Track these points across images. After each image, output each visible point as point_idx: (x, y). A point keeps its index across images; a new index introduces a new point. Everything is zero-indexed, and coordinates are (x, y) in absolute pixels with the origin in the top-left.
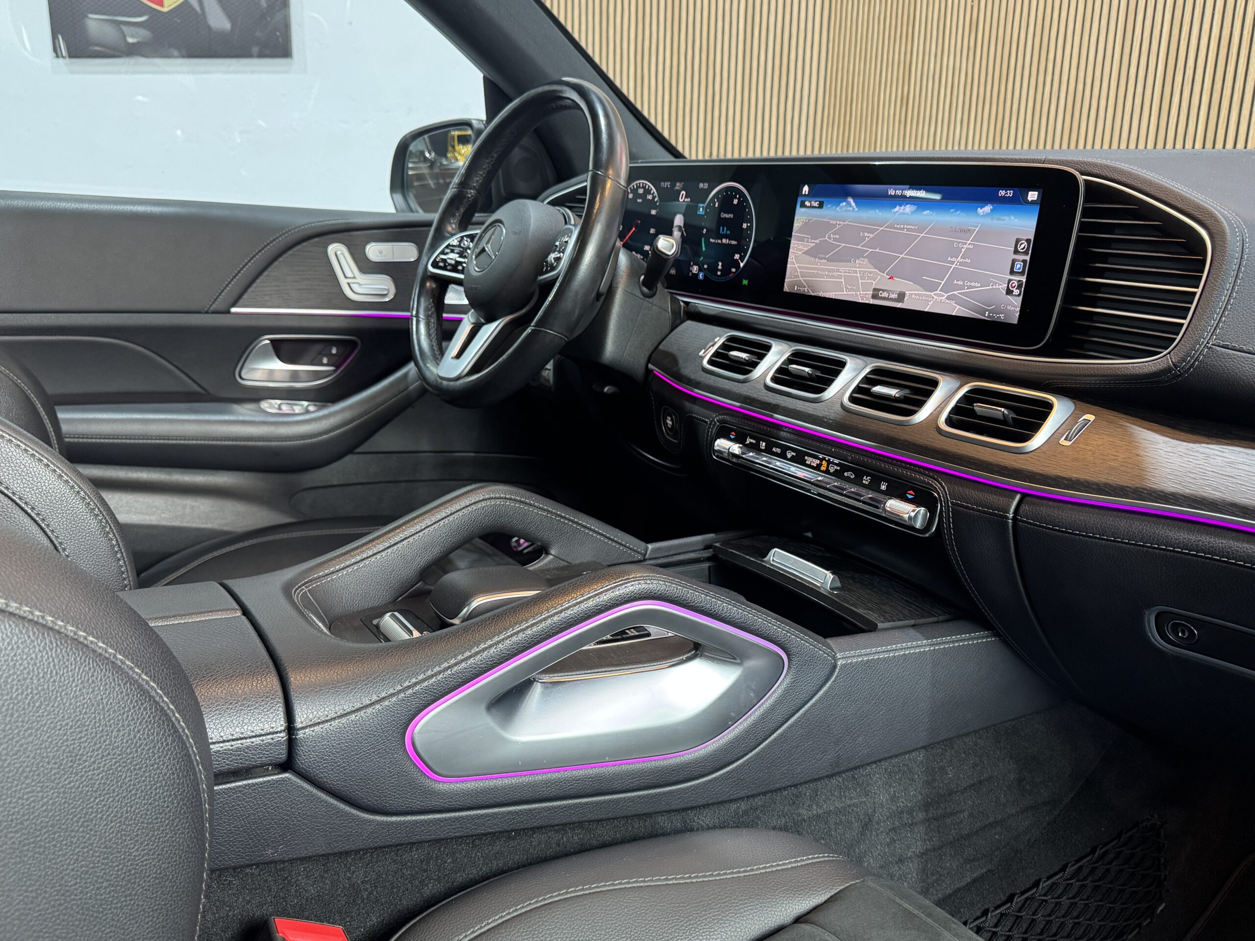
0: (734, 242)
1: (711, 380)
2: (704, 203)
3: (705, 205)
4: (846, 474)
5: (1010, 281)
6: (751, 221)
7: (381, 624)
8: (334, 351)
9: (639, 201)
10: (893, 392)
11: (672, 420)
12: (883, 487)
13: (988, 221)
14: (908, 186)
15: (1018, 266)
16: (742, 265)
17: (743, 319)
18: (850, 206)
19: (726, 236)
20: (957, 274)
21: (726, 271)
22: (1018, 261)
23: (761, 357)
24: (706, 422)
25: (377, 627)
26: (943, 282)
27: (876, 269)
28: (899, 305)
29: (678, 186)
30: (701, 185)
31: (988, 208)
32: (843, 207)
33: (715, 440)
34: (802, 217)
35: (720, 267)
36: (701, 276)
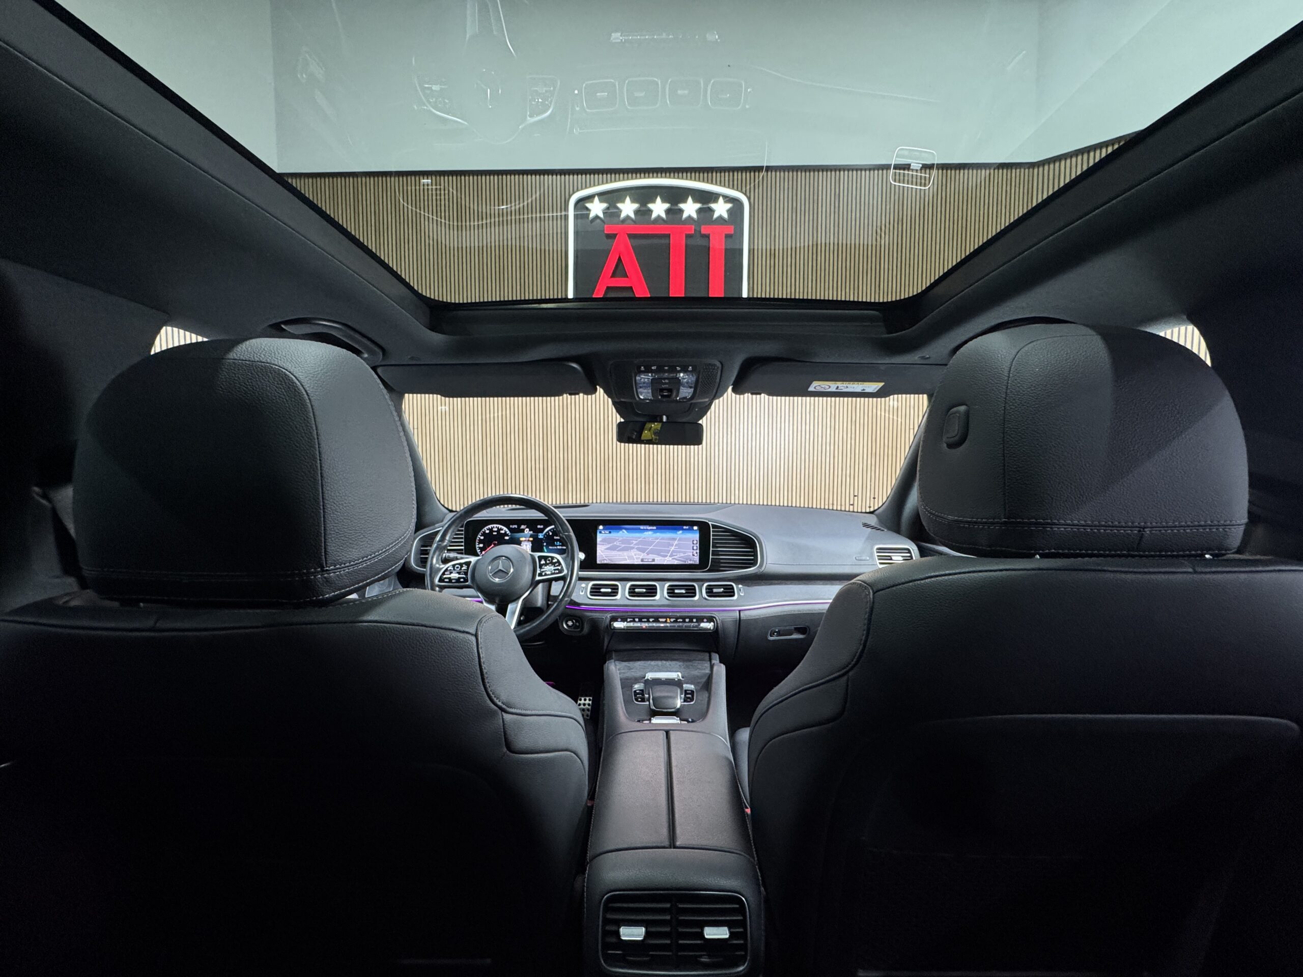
1: (596, 602)
4: (679, 620)
5: (693, 553)
10: (681, 591)
13: (682, 535)
14: (648, 526)
17: (594, 576)
18: (624, 532)
19: (559, 545)
20: (673, 551)
22: (695, 546)
23: (616, 589)
24: (605, 618)
26: (668, 555)
27: (641, 552)
28: (653, 563)
29: (523, 527)
30: (539, 527)
31: (681, 532)
32: (621, 533)
33: (612, 624)
34: (600, 537)
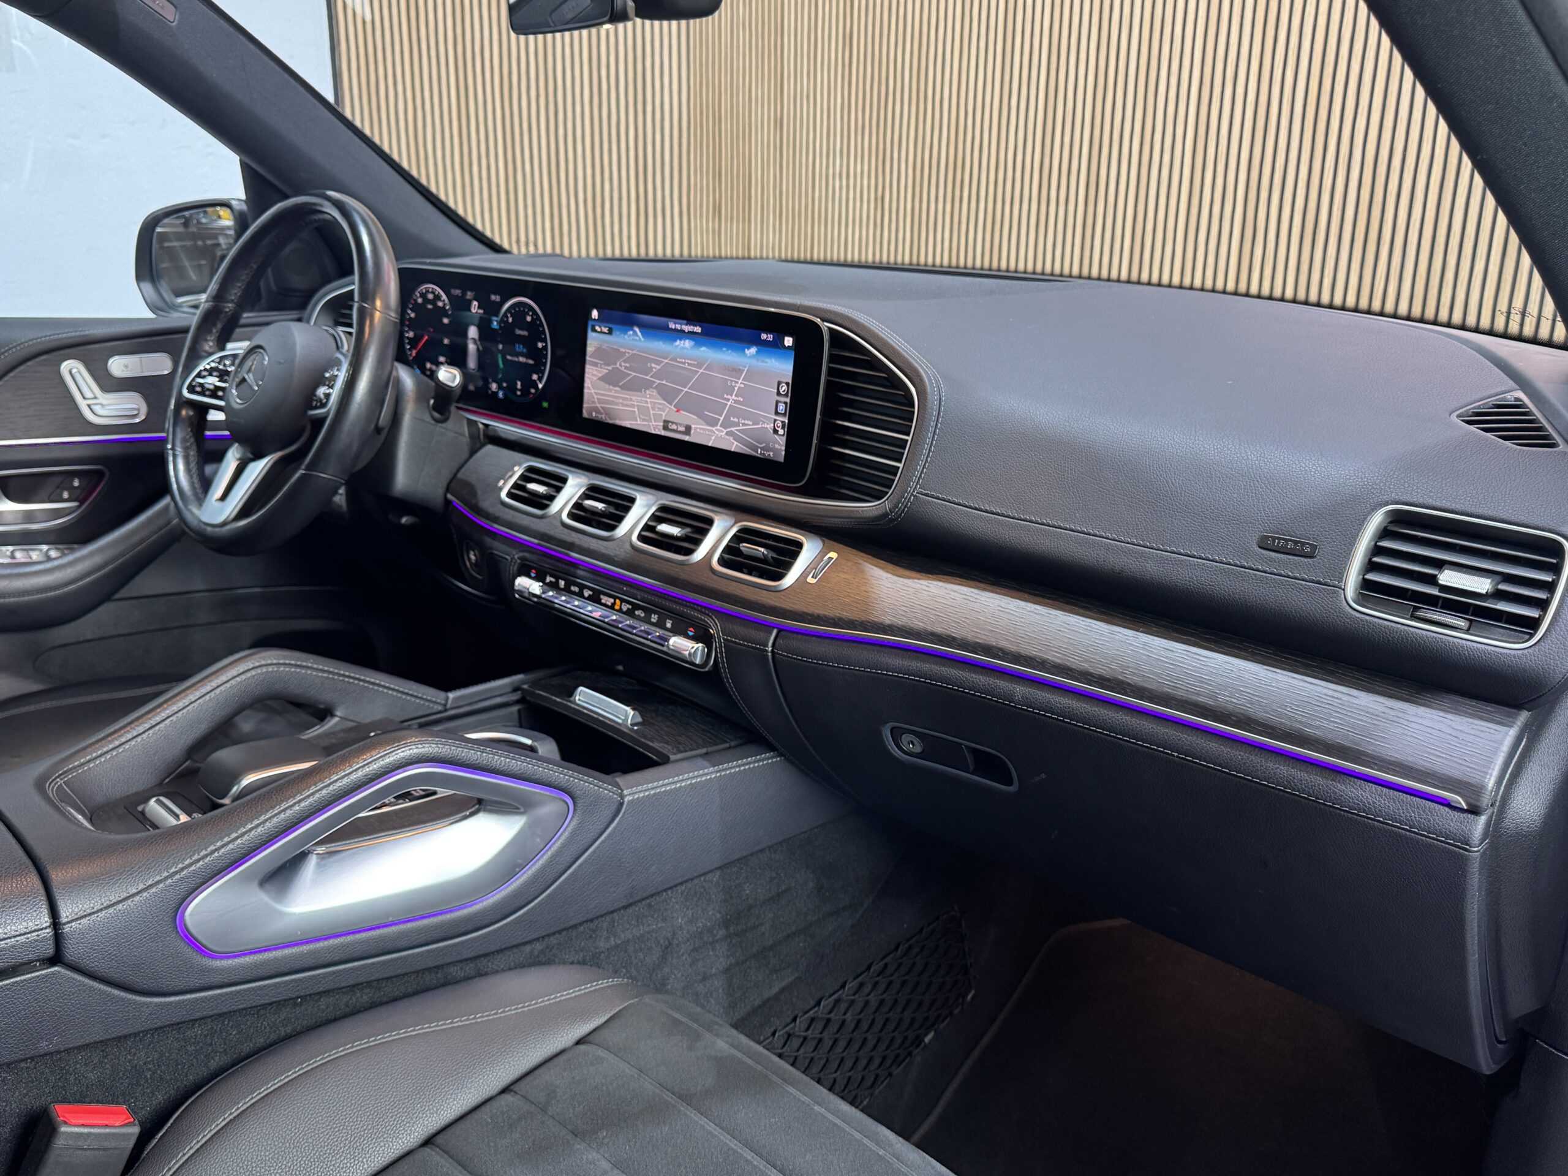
0: (531, 362)
1: (509, 515)
2: (497, 316)
3: (498, 319)
4: (637, 613)
5: (775, 420)
6: (545, 341)
7: (147, 810)
8: (76, 483)
9: (430, 307)
10: (675, 531)
11: (475, 555)
12: (669, 625)
13: (753, 362)
14: (685, 322)
15: (781, 407)
16: (540, 386)
17: (542, 446)
18: (637, 335)
19: (522, 355)
20: (733, 411)
21: (525, 391)
22: (781, 402)
23: (559, 490)
24: (507, 559)
25: (143, 813)
26: (722, 419)
27: (665, 400)
28: (687, 438)
29: (469, 295)
30: (493, 297)
31: (753, 350)
32: (630, 335)
33: (516, 578)
34: (594, 341)
35: (519, 386)
36: (501, 395)
